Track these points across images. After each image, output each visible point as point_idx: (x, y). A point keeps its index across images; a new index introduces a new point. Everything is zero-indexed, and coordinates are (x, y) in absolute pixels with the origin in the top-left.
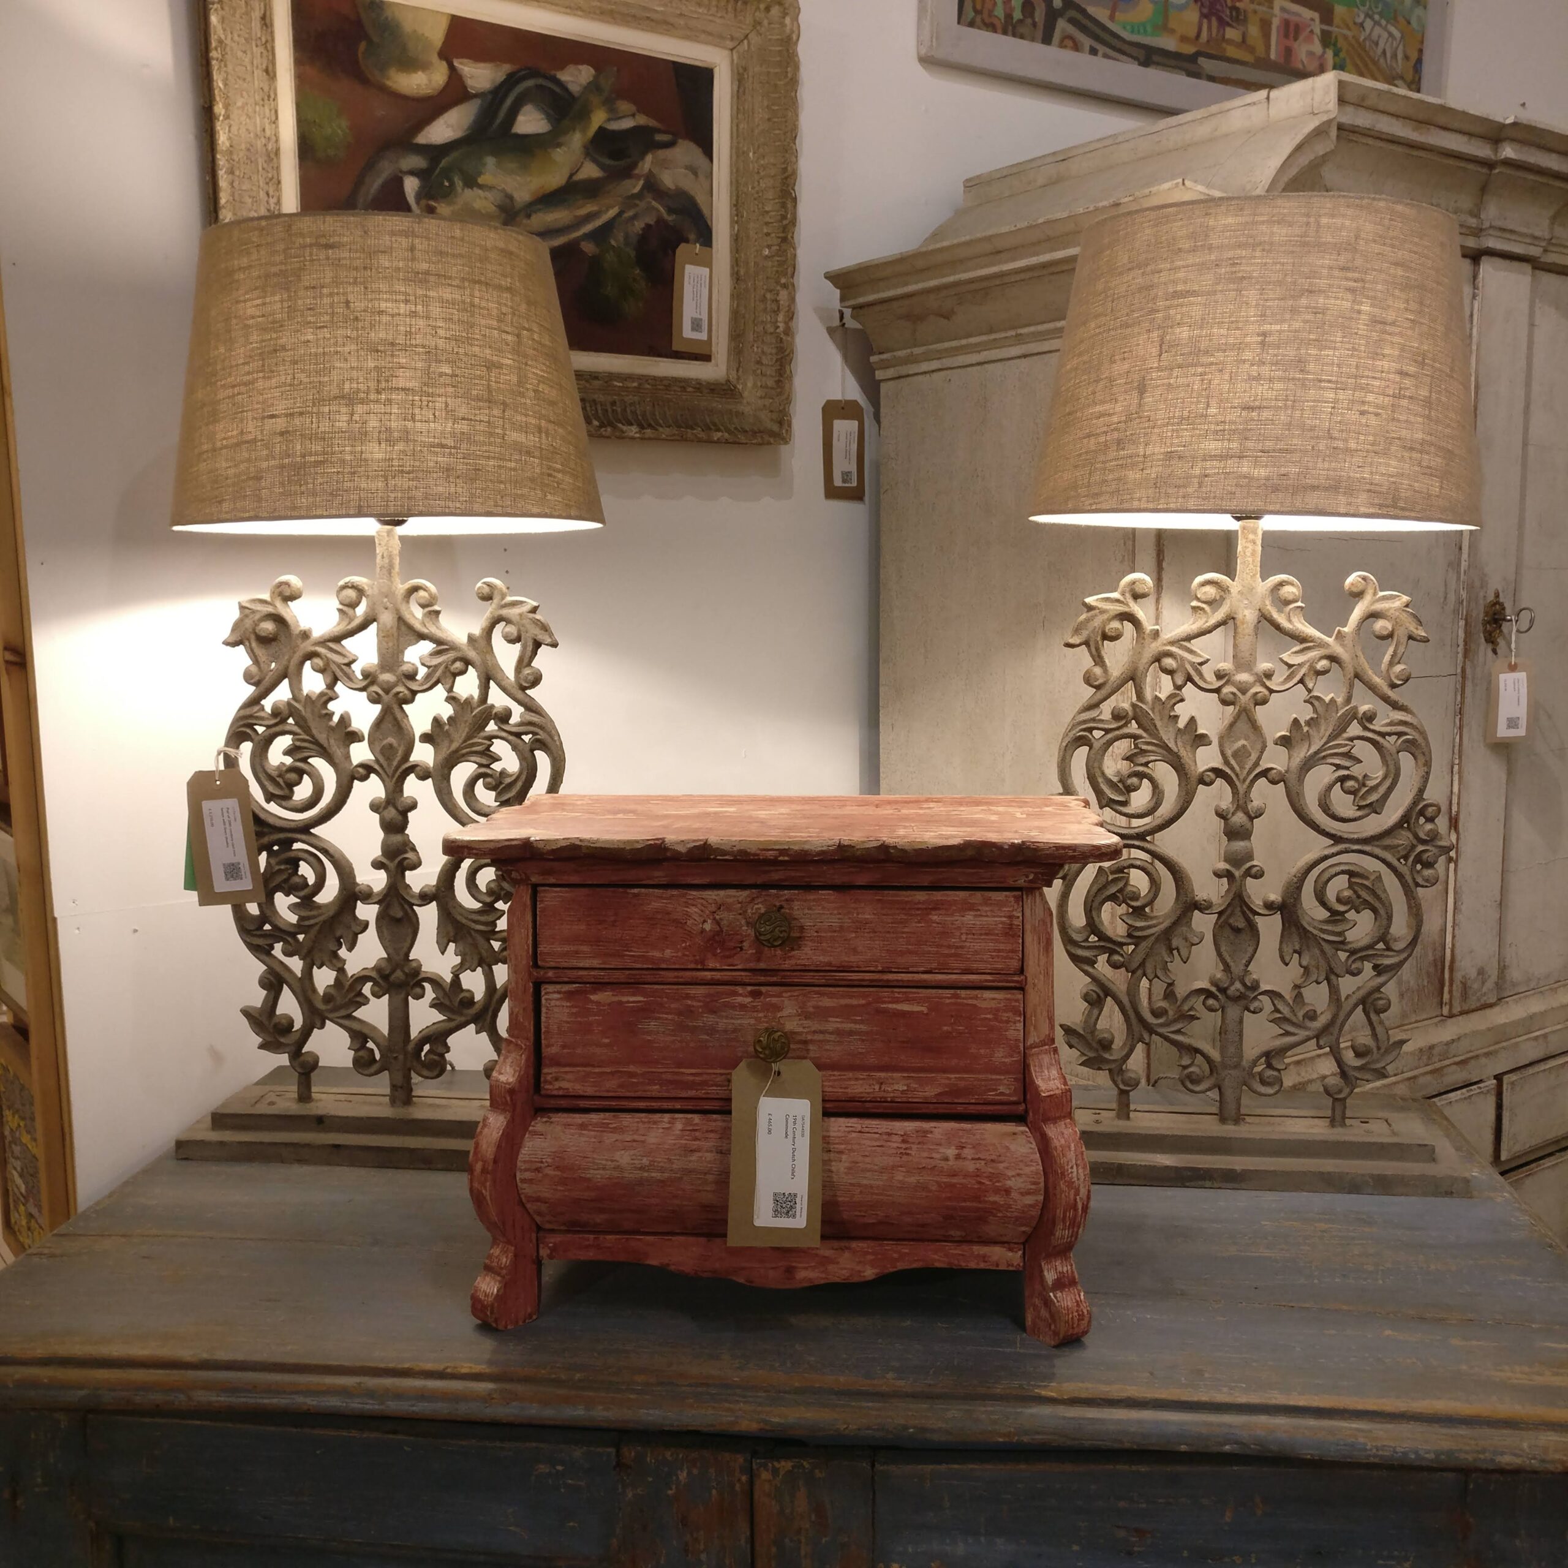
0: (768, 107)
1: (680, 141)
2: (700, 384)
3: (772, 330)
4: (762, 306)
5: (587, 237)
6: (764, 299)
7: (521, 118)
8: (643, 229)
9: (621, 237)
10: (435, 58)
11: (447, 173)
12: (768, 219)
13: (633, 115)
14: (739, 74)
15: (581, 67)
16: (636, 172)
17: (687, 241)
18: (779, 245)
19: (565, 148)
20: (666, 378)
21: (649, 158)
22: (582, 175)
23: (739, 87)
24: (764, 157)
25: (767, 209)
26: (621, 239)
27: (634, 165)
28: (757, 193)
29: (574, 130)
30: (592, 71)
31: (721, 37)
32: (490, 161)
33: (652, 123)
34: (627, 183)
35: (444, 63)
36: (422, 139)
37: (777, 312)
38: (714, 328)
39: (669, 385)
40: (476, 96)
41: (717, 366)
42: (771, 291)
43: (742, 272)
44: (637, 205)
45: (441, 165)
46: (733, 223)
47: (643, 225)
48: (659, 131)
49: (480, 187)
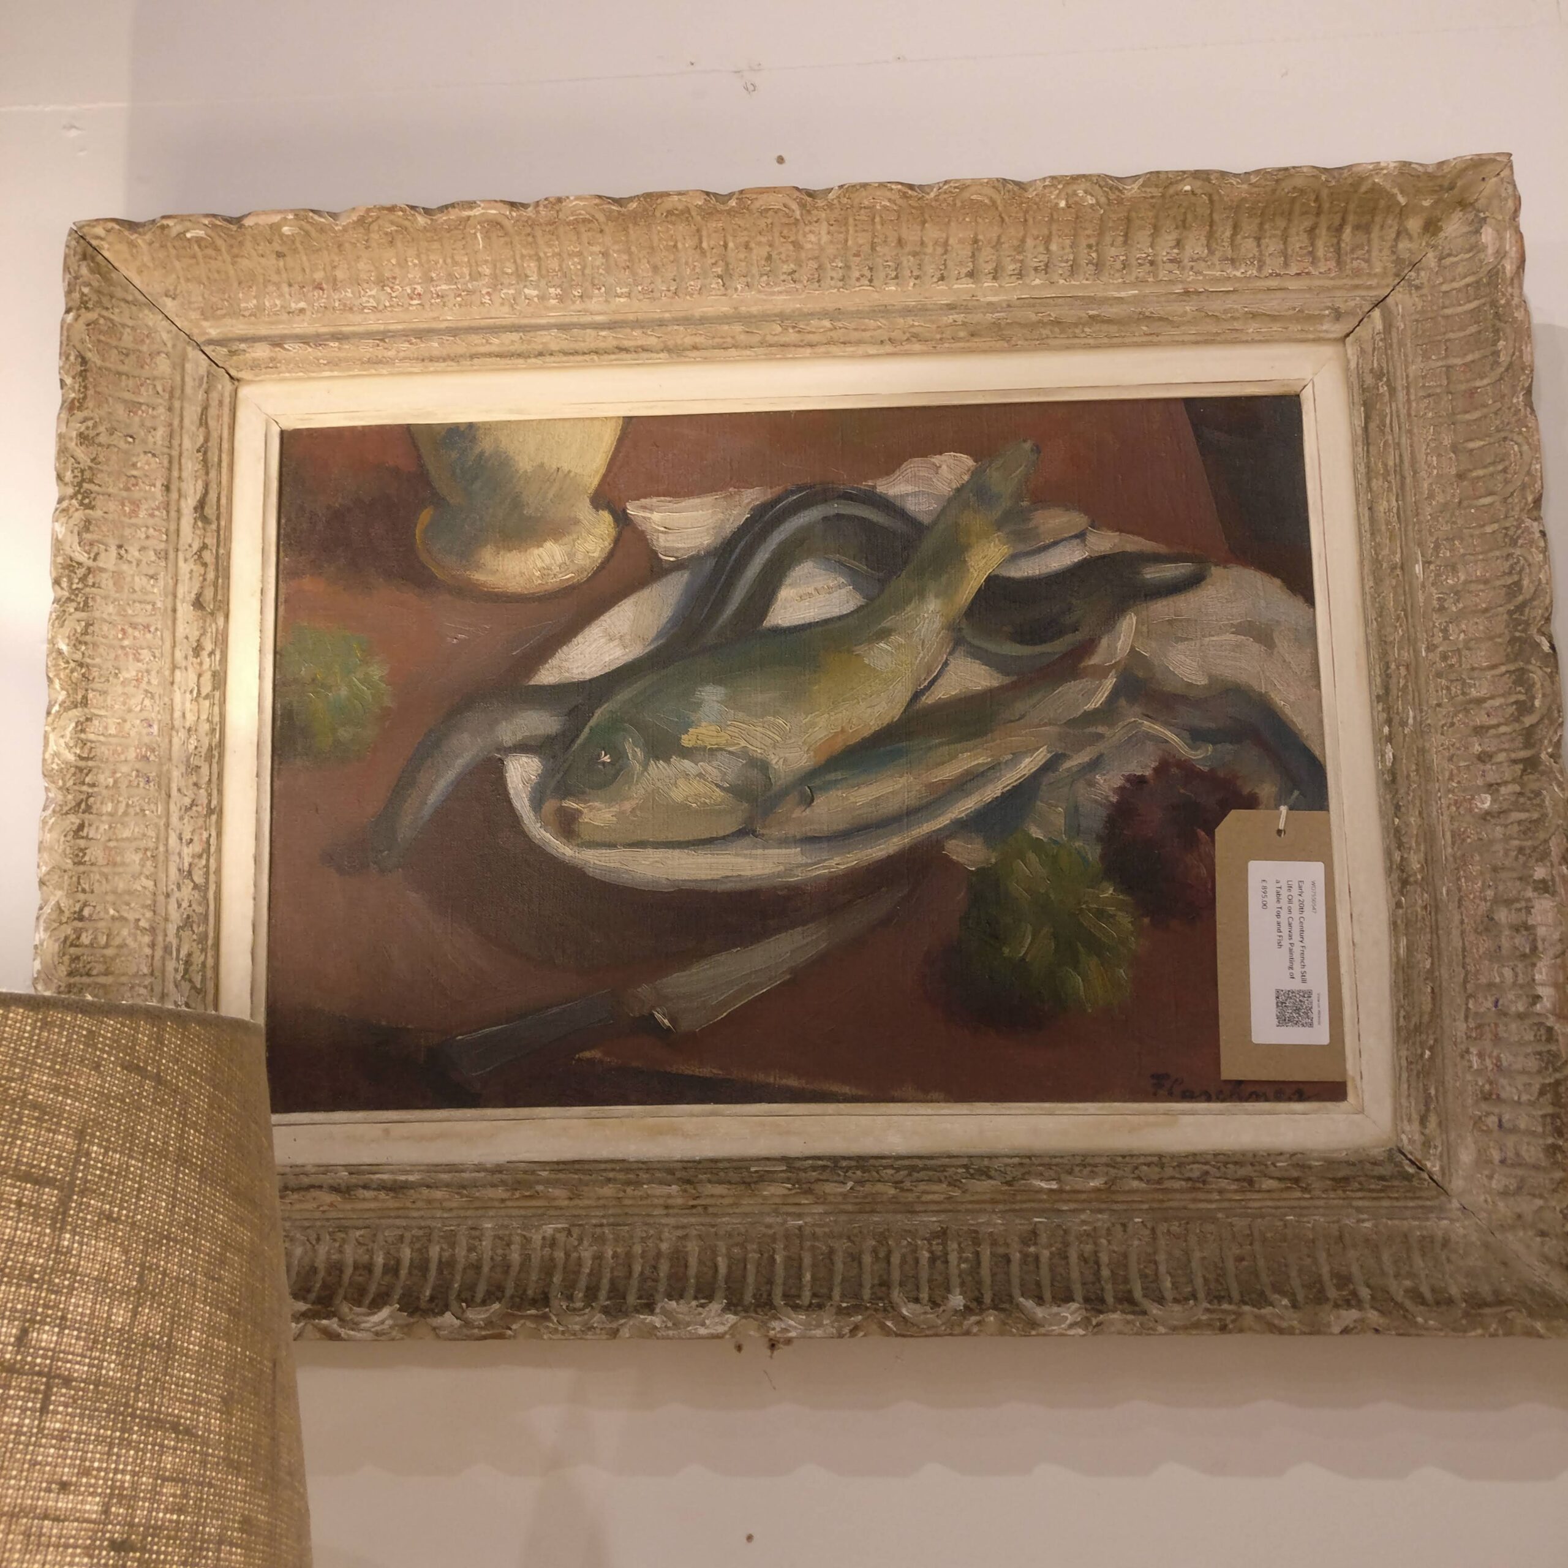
0: (1455, 448)
1: (1216, 571)
2: (1303, 1167)
3: (1521, 1007)
4: (1485, 944)
5: (962, 826)
6: (1489, 925)
7: (785, 593)
8: (1121, 790)
9: (1058, 819)
10: (584, 510)
11: (607, 737)
12: (1481, 719)
13: (1081, 536)
14: (1364, 390)
15: (936, 459)
16: (1095, 660)
17: (1251, 803)
18: (1518, 780)
19: (896, 638)
20: (1194, 1158)
21: (1128, 624)
22: (946, 690)
23: (1368, 418)
24: (1454, 569)
25: (1474, 693)
26: (1060, 822)
27: (1088, 647)
28: (1444, 657)
29: (921, 594)
30: (968, 461)
31: (1304, 317)
32: (711, 696)
33: (1133, 544)
34: (1071, 689)
35: (606, 516)
36: (547, 675)
37: (1530, 957)
38: (1348, 1011)
39: (1204, 1178)
40: (679, 565)
41: (1361, 1111)
42: (1508, 903)
43: (1415, 862)
44: (1100, 737)
45: (592, 722)
46: (1381, 741)
47: (1118, 782)
48: (1156, 559)
49: (686, 753)
